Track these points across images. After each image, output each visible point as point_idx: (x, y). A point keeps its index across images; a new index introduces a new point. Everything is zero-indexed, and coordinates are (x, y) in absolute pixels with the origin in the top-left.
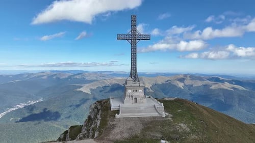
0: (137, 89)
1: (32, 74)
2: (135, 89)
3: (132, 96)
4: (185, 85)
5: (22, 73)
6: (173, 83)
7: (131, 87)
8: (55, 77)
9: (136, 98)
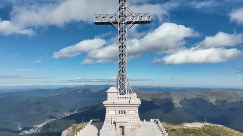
0: (126, 109)
1: (70, 88)
2: (122, 109)
3: (115, 123)
4: (217, 100)
5: (62, 87)
6: (204, 99)
7: (114, 105)
8: (88, 92)
9: (122, 127)
